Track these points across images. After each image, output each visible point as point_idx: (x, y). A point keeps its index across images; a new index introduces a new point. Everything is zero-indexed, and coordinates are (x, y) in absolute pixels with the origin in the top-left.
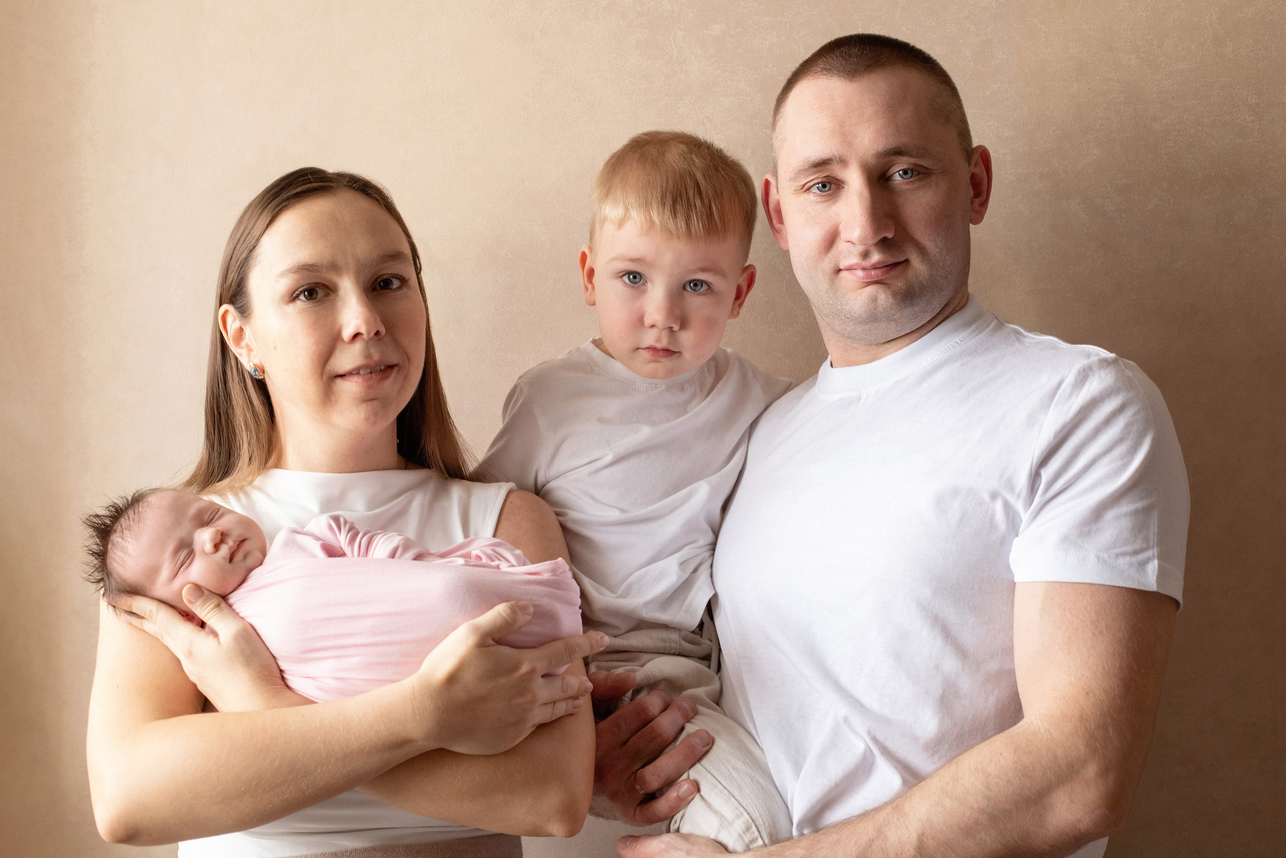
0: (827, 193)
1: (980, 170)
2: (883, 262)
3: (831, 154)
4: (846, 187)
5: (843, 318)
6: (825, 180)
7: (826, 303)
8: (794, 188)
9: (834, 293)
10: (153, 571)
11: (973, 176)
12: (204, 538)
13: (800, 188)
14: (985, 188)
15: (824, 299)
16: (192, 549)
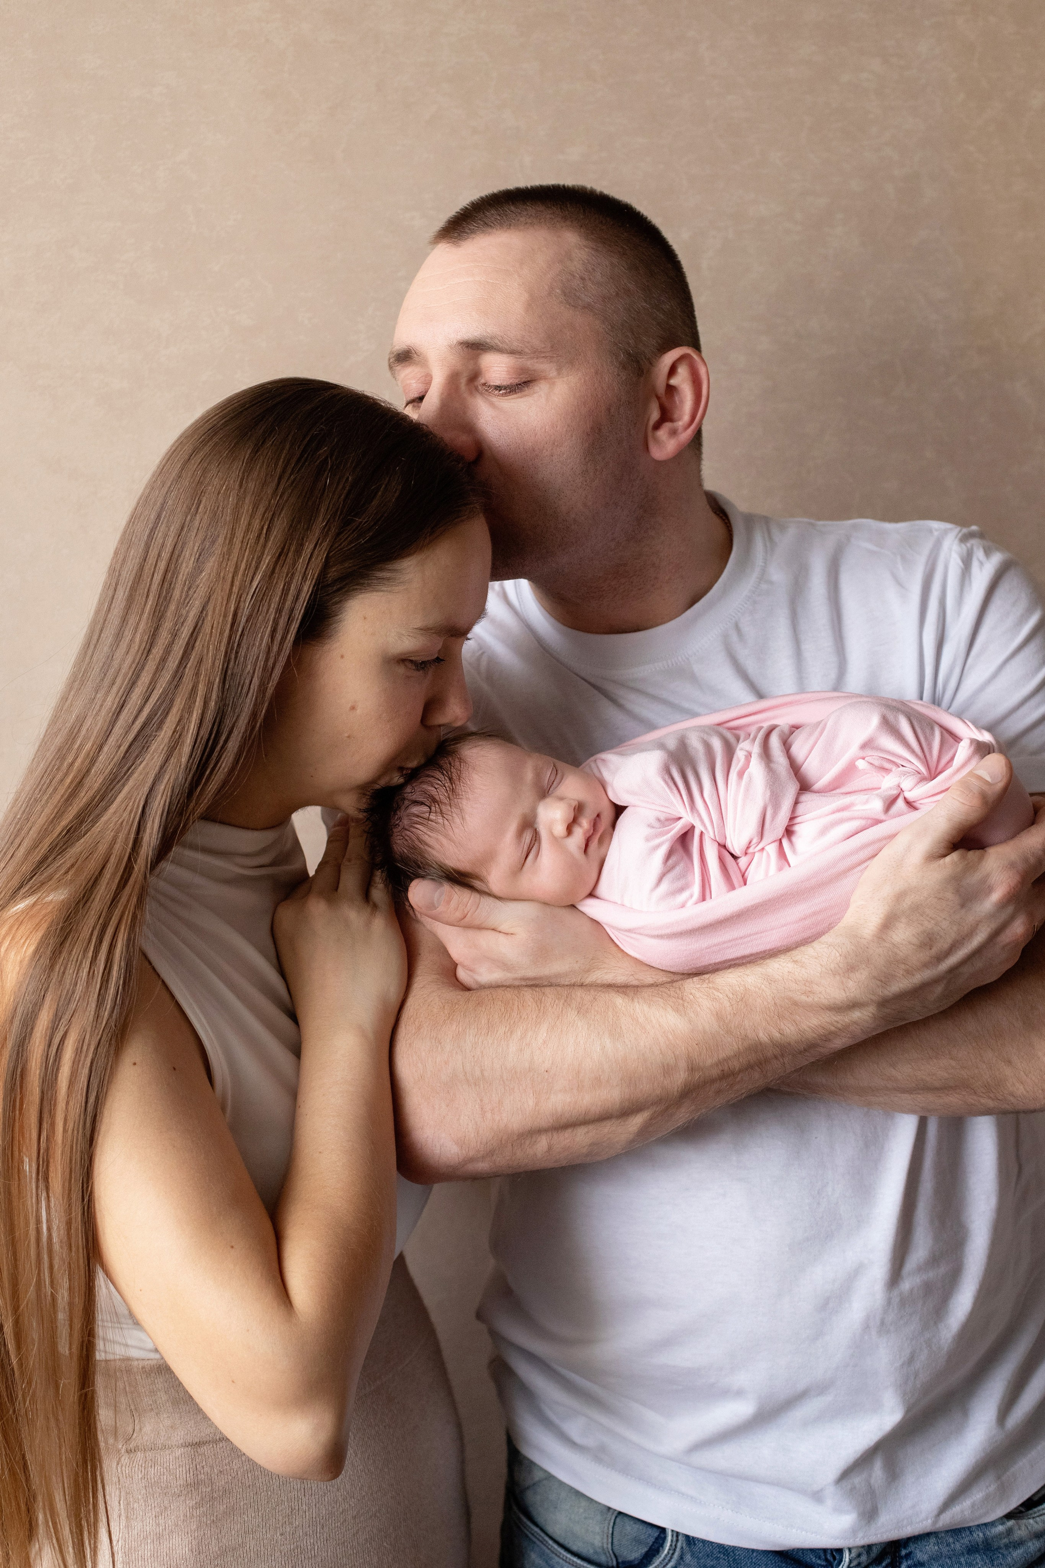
12: (553, 816)
16: (536, 830)
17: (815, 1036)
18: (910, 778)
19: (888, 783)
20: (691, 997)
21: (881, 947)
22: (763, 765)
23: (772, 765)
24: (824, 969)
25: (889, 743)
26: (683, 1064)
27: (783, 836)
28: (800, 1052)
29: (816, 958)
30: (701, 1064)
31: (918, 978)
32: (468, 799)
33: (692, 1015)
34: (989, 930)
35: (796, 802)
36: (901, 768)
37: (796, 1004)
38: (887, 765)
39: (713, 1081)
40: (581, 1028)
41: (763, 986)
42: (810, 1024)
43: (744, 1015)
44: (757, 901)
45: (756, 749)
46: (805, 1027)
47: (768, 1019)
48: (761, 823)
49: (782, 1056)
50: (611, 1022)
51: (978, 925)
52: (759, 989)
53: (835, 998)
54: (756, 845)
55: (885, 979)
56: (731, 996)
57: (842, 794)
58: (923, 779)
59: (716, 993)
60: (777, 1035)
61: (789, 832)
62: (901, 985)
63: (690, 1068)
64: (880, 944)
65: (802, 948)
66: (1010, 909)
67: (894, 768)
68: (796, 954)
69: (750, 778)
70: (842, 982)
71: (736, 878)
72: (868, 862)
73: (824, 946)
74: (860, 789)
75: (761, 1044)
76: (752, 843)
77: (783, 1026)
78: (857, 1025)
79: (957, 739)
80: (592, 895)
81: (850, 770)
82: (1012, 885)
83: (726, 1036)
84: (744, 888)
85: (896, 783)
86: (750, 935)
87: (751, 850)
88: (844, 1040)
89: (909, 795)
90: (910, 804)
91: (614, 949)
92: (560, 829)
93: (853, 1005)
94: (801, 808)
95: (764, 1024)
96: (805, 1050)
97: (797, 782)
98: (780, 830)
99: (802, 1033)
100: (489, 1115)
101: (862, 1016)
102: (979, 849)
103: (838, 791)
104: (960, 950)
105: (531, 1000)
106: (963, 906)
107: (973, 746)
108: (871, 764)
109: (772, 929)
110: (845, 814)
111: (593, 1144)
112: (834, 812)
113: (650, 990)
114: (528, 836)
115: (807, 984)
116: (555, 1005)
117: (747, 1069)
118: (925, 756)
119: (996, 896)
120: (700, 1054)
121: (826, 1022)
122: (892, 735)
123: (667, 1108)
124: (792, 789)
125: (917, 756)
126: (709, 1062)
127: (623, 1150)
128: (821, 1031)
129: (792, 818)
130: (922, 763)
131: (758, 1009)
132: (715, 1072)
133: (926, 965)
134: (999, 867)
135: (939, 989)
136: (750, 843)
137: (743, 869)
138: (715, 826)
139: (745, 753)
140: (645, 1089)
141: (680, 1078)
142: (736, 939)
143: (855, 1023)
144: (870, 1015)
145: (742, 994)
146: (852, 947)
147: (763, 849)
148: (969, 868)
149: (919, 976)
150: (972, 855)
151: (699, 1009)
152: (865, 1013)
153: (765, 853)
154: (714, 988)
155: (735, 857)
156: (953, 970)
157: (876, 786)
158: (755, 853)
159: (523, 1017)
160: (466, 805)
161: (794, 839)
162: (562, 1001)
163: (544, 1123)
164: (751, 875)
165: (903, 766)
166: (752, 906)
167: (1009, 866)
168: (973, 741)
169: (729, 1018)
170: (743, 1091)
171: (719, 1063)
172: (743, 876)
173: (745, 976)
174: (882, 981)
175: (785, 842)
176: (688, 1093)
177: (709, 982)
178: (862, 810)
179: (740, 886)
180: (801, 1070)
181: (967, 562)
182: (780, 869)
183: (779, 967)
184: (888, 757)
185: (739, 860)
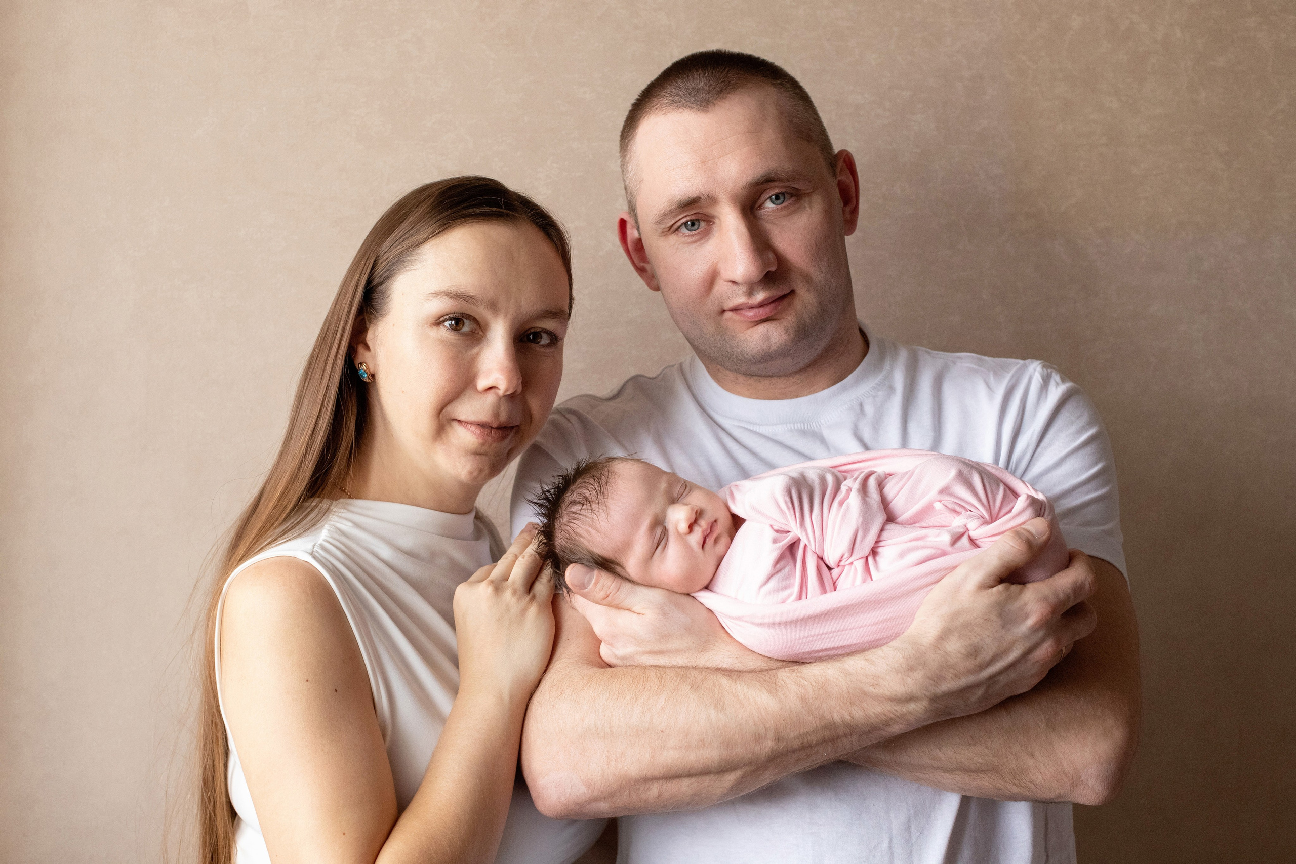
0: (698, 231)
1: (846, 178)
2: (770, 297)
3: (698, 192)
4: (717, 221)
5: (734, 360)
6: (693, 217)
7: (713, 346)
8: (660, 231)
9: (721, 336)
10: (627, 545)
11: (840, 184)
12: (678, 517)
13: (667, 230)
14: (853, 193)
15: (711, 342)
16: (665, 527)
17: (878, 720)
18: (975, 521)
19: (958, 523)
20: (782, 682)
21: (936, 654)
22: (860, 498)
23: (867, 499)
24: (889, 667)
25: (962, 492)
26: (771, 735)
27: (869, 555)
28: (865, 733)
29: (884, 658)
30: (786, 736)
31: (963, 682)
32: (613, 498)
33: (782, 697)
34: (1023, 648)
35: (882, 530)
36: (969, 512)
37: (865, 693)
38: (958, 509)
39: (794, 751)
40: (692, 700)
41: (840, 677)
42: (875, 712)
43: (823, 699)
44: (842, 604)
45: (856, 486)
46: (871, 713)
47: (842, 704)
48: (853, 542)
49: (851, 735)
50: (717, 698)
51: (1014, 643)
52: (837, 679)
53: (896, 691)
54: (847, 559)
55: (937, 679)
56: (814, 684)
57: (920, 527)
58: (986, 523)
59: (802, 680)
60: (847, 717)
61: (874, 552)
62: (949, 686)
63: (777, 738)
64: (935, 651)
65: (874, 650)
66: (1041, 634)
67: (963, 512)
68: (869, 654)
69: (848, 507)
70: (903, 679)
71: (828, 585)
72: (933, 586)
73: (890, 649)
74: (935, 525)
75: (834, 723)
76: (844, 558)
77: (853, 711)
78: (912, 714)
79: (1016, 495)
80: (707, 588)
81: (928, 509)
82: (1044, 614)
83: (807, 715)
84: (834, 593)
85: (964, 523)
86: (834, 632)
87: (842, 563)
88: (901, 726)
89: (973, 534)
90: (972, 541)
91: (724, 635)
92: (683, 527)
93: (910, 698)
94: (885, 535)
95: (838, 708)
96: (870, 732)
97: (885, 514)
98: (867, 550)
99: (868, 718)
100: (613, 763)
101: (917, 708)
102: (1020, 584)
103: (917, 525)
104: (998, 662)
105: (655, 676)
106: (1003, 627)
107: (1028, 500)
108: (946, 506)
109: (851, 629)
110: (920, 543)
111: (695, 795)
112: (911, 541)
113: (750, 675)
114: (659, 531)
115: (875, 678)
116: (673, 681)
117: (822, 744)
118: (989, 505)
119: (1030, 622)
120: (786, 728)
121: (888, 710)
122: (965, 485)
123: (755, 771)
124: (880, 519)
125: (983, 504)
126: (792, 735)
127: (718, 801)
128: (884, 718)
129: (877, 542)
130: (986, 510)
131: (835, 696)
132: (796, 744)
133: (971, 672)
134: (1035, 599)
135: (980, 692)
136: (842, 557)
137: (835, 578)
138: (816, 541)
139: (847, 488)
140: (740, 751)
141: (768, 746)
142: (823, 634)
143: (910, 713)
144: (924, 708)
145: (823, 683)
146: (913, 652)
147: (852, 563)
148: (1010, 598)
149: (965, 680)
150: (1015, 588)
151: (787, 692)
152: (919, 705)
153: (853, 566)
154: (802, 677)
155: (829, 568)
156: (992, 678)
157: (947, 525)
158: (845, 566)
159: (647, 688)
160: (611, 503)
161: (878, 558)
162: (679, 679)
163: (657, 773)
164: (840, 584)
165: (970, 511)
166: (838, 608)
167: (1043, 599)
168: (1029, 496)
169: (810, 701)
170: (818, 761)
171: (800, 736)
172: (834, 584)
173: (827, 669)
174: (934, 681)
175: (870, 559)
176: (775, 758)
177: (798, 672)
178: (934, 541)
179: (831, 591)
180: (866, 748)
181: (1046, 381)
182: (864, 581)
183: (854, 664)
184: (959, 503)
185: (832, 571)
